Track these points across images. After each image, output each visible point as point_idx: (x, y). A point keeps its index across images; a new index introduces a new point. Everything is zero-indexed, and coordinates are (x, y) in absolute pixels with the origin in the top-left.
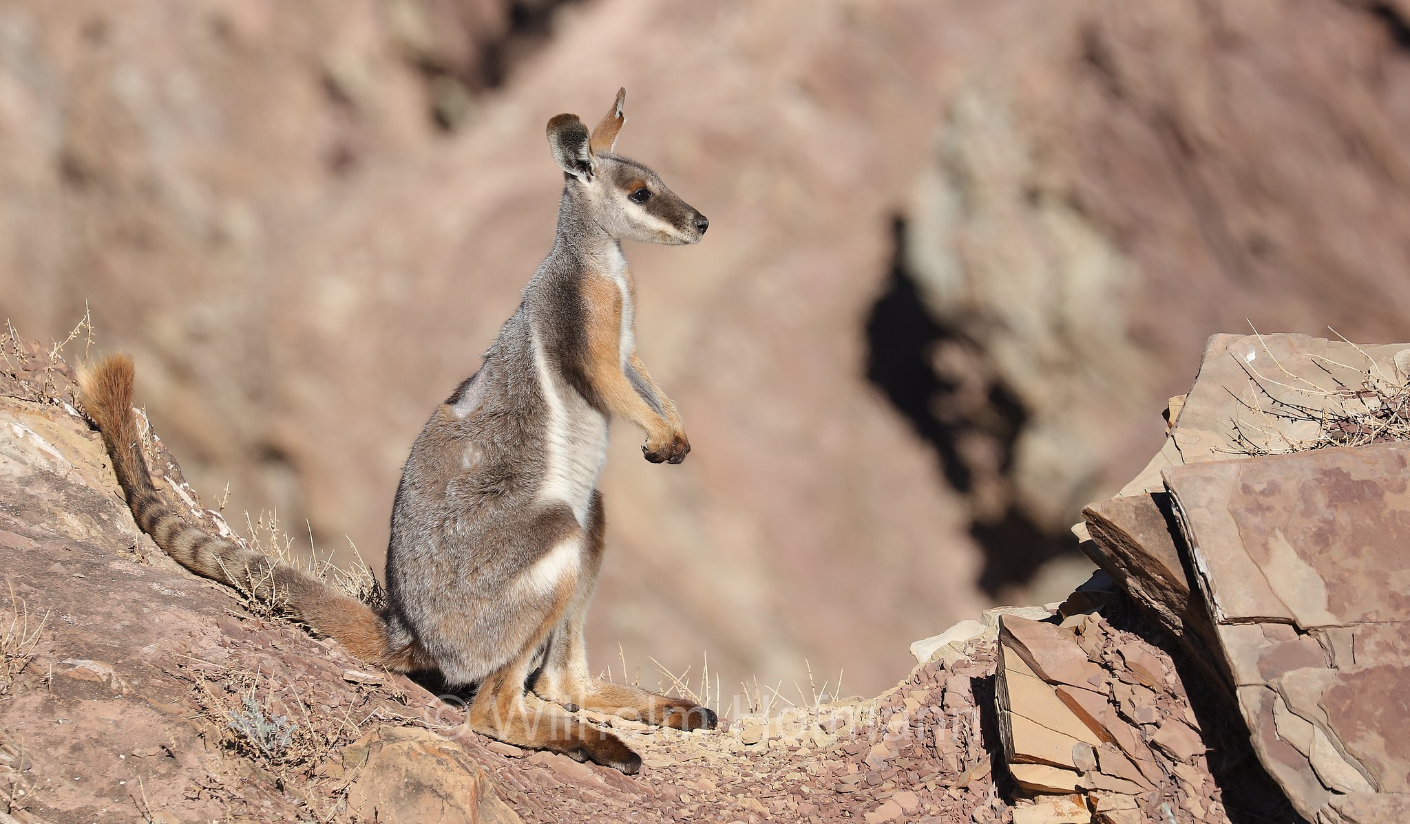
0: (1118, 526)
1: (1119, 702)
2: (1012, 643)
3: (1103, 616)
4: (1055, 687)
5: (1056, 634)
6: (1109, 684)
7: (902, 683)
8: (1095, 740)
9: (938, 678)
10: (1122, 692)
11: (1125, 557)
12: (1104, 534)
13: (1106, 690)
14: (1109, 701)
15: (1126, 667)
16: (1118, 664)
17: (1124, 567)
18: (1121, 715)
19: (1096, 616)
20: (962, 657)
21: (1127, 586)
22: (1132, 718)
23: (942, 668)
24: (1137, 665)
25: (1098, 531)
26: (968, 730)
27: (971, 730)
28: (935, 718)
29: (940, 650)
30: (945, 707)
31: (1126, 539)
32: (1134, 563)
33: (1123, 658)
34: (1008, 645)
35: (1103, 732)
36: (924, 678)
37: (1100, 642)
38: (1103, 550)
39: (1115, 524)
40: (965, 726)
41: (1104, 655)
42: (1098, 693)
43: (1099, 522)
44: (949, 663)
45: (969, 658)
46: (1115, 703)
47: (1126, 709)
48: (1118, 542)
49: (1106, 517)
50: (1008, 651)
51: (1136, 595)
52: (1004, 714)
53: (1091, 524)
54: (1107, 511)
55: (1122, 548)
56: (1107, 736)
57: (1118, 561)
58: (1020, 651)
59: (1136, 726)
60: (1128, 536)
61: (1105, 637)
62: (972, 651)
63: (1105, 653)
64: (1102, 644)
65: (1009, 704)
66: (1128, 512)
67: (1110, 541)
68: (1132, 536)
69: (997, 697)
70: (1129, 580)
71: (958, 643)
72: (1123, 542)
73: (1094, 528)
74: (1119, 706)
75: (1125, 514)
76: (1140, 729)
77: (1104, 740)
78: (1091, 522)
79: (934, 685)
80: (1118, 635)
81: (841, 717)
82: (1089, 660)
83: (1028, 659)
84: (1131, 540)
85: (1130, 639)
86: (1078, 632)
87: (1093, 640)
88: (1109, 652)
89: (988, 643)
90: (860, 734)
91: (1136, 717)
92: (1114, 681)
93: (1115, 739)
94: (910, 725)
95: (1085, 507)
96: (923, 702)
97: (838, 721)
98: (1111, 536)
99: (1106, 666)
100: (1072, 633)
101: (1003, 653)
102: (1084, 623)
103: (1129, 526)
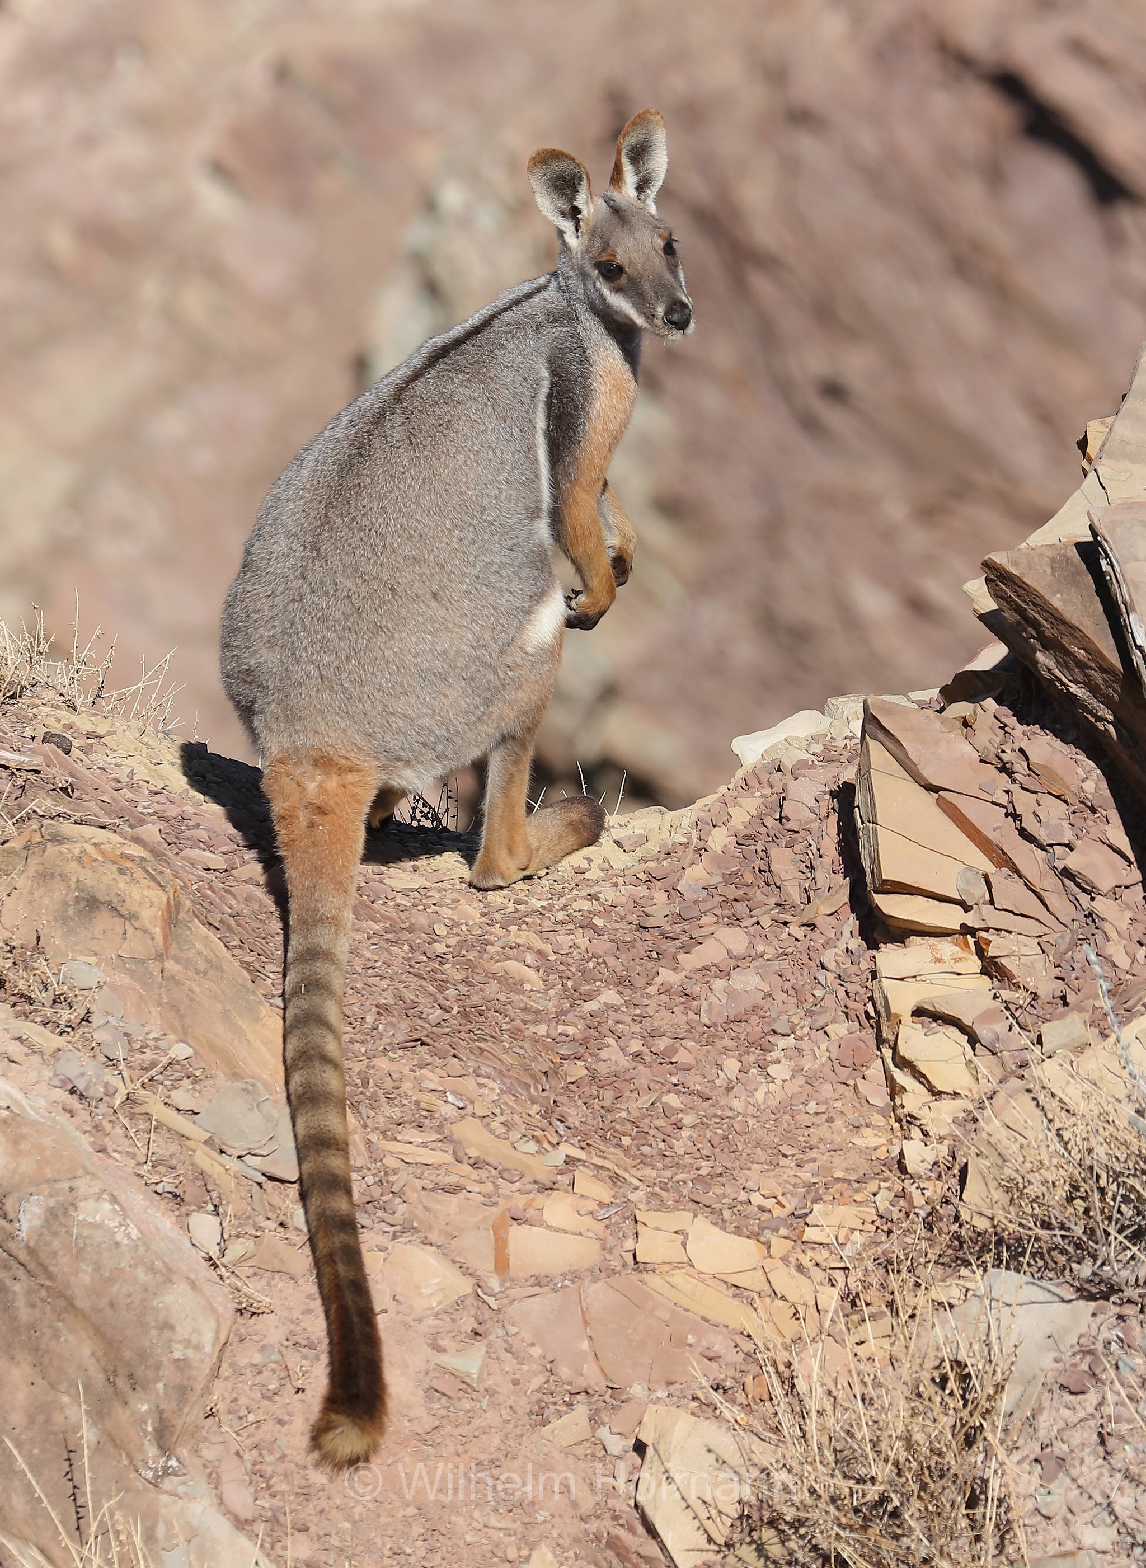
0: (1029, 583)
1: (1020, 816)
2: (881, 735)
3: (999, 702)
4: (936, 796)
5: (938, 725)
6: (1007, 792)
7: (723, 789)
8: (987, 866)
9: (773, 783)
10: (1024, 803)
11: (1035, 624)
12: (1010, 594)
13: (1004, 799)
14: (1007, 815)
15: (1030, 769)
16: (1020, 767)
17: (1034, 638)
18: (1025, 834)
19: (990, 703)
20: (805, 756)
21: (1035, 662)
22: (1038, 837)
23: (779, 770)
24: (1046, 767)
25: (1002, 589)
26: (815, 850)
27: (819, 850)
28: (772, 834)
29: (774, 748)
30: (784, 821)
31: (1038, 601)
32: (1047, 633)
33: (1027, 758)
34: (874, 738)
35: (997, 854)
36: (753, 782)
37: (995, 738)
38: (1006, 615)
39: (1025, 580)
40: (810, 845)
41: (1001, 755)
42: (993, 803)
43: (1004, 577)
44: (788, 764)
45: (814, 758)
46: (1015, 816)
47: (1029, 824)
48: (1028, 605)
49: (1013, 570)
50: (874, 746)
51: (1048, 676)
52: (868, 827)
53: (992, 580)
54: (1015, 563)
55: (1032, 613)
56: (1003, 860)
57: (1025, 630)
58: (890, 745)
59: (1042, 848)
60: (1041, 597)
61: (1002, 732)
62: (818, 748)
63: (1003, 751)
64: (998, 740)
65: (875, 815)
66: (1041, 565)
67: (1014, 601)
68: (1047, 597)
69: (858, 807)
70: (1039, 655)
71: (797, 739)
72: (1035, 605)
73: (997, 585)
74: (1021, 821)
75: (1038, 567)
76: (1046, 851)
77: (999, 866)
78: (993, 577)
79: (768, 791)
80: (1019, 729)
81: (641, 831)
82: (981, 761)
83: (902, 757)
84: (1045, 601)
85: (1035, 733)
86: (966, 724)
87: (986, 734)
88: (1008, 751)
89: (839, 739)
90: (669, 854)
91: (1042, 835)
92: (1015, 788)
93: (1013, 863)
94: (738, 844)
95: (986, 557)
96: (754, 813)
97: (640, 836)
98: (1018, 596)
99: (1005, 769)
100: (959, 724)
101: (867, 748)
102: (975, 712)
103: (1043, 583)
